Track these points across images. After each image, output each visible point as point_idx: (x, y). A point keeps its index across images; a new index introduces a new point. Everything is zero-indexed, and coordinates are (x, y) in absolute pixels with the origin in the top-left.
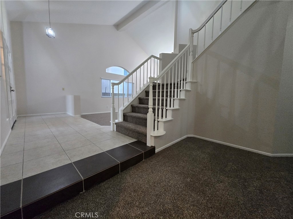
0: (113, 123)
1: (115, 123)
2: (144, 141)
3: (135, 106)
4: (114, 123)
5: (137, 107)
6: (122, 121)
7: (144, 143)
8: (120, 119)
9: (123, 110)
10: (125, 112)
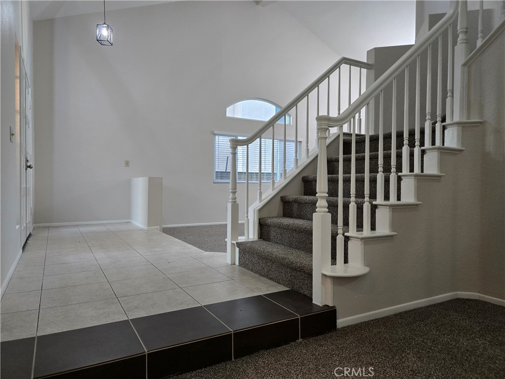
0: (233, 244)
1: (237, 243)
2: (306, 293)
3: (291, 200)
4: (235, 242)
5: (296, 201)
6: (256, 238)
7: (305, 296)
8: (251, 234)
9: (260, 210)
10: (265, 214)
